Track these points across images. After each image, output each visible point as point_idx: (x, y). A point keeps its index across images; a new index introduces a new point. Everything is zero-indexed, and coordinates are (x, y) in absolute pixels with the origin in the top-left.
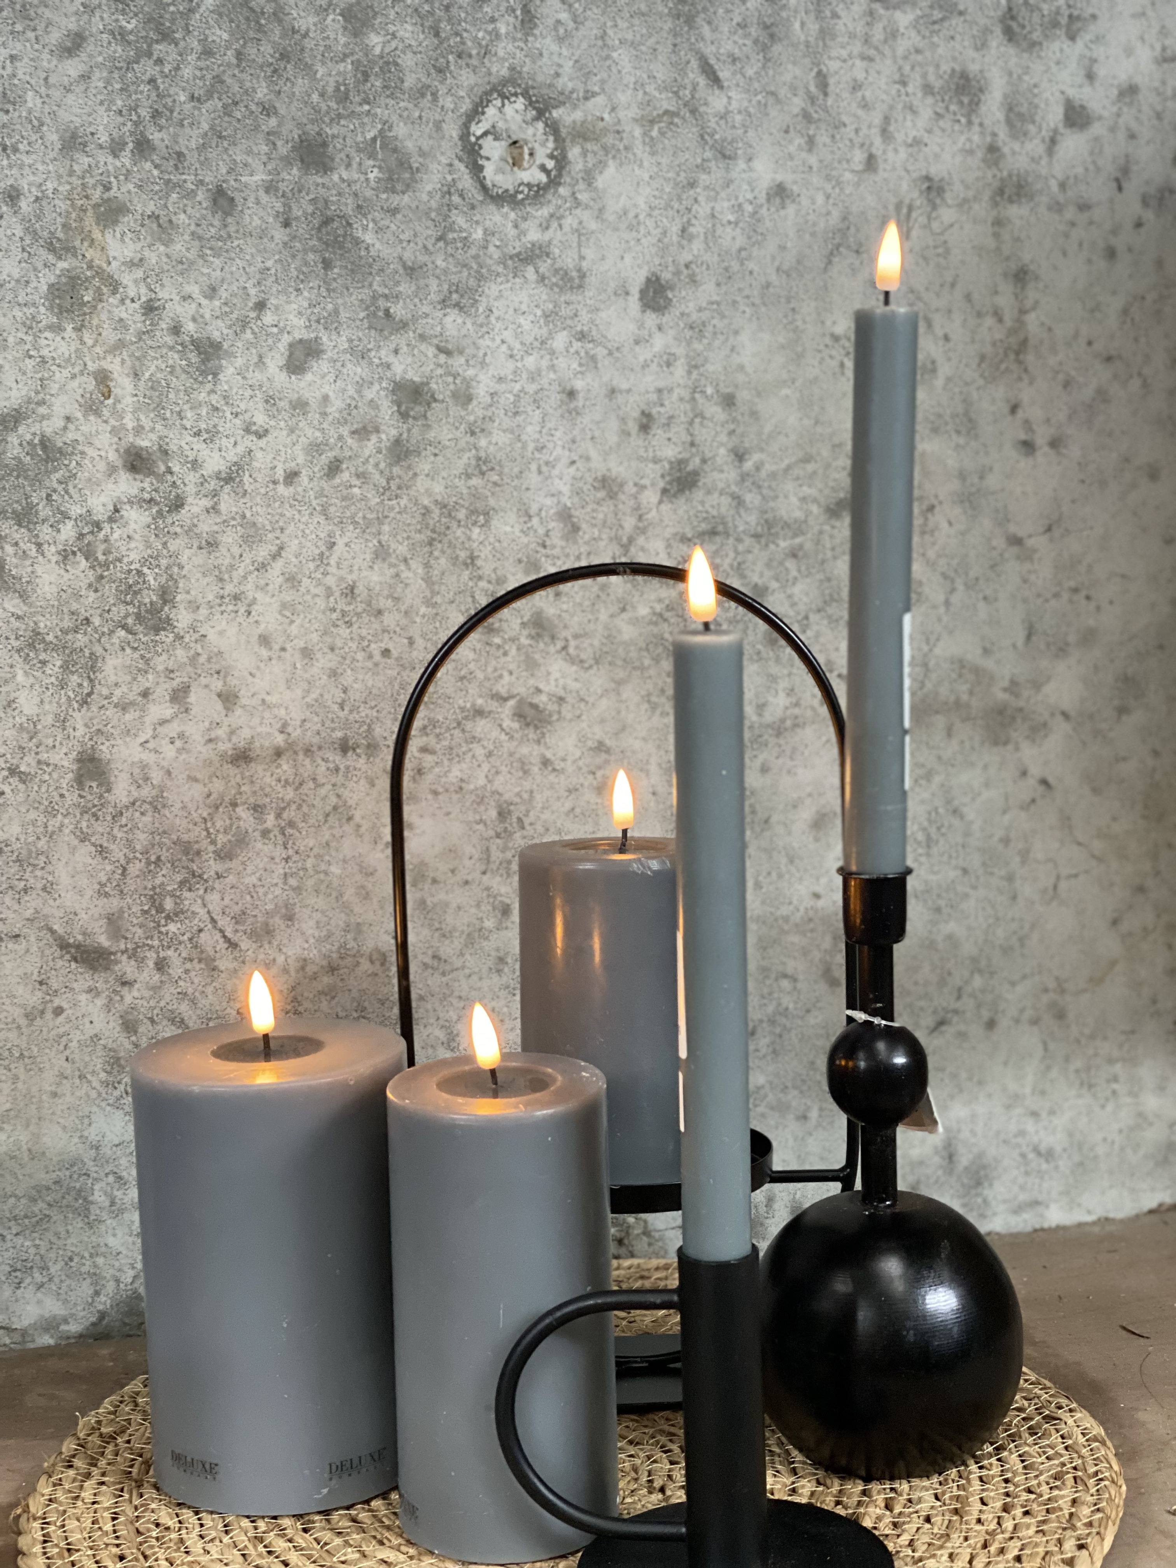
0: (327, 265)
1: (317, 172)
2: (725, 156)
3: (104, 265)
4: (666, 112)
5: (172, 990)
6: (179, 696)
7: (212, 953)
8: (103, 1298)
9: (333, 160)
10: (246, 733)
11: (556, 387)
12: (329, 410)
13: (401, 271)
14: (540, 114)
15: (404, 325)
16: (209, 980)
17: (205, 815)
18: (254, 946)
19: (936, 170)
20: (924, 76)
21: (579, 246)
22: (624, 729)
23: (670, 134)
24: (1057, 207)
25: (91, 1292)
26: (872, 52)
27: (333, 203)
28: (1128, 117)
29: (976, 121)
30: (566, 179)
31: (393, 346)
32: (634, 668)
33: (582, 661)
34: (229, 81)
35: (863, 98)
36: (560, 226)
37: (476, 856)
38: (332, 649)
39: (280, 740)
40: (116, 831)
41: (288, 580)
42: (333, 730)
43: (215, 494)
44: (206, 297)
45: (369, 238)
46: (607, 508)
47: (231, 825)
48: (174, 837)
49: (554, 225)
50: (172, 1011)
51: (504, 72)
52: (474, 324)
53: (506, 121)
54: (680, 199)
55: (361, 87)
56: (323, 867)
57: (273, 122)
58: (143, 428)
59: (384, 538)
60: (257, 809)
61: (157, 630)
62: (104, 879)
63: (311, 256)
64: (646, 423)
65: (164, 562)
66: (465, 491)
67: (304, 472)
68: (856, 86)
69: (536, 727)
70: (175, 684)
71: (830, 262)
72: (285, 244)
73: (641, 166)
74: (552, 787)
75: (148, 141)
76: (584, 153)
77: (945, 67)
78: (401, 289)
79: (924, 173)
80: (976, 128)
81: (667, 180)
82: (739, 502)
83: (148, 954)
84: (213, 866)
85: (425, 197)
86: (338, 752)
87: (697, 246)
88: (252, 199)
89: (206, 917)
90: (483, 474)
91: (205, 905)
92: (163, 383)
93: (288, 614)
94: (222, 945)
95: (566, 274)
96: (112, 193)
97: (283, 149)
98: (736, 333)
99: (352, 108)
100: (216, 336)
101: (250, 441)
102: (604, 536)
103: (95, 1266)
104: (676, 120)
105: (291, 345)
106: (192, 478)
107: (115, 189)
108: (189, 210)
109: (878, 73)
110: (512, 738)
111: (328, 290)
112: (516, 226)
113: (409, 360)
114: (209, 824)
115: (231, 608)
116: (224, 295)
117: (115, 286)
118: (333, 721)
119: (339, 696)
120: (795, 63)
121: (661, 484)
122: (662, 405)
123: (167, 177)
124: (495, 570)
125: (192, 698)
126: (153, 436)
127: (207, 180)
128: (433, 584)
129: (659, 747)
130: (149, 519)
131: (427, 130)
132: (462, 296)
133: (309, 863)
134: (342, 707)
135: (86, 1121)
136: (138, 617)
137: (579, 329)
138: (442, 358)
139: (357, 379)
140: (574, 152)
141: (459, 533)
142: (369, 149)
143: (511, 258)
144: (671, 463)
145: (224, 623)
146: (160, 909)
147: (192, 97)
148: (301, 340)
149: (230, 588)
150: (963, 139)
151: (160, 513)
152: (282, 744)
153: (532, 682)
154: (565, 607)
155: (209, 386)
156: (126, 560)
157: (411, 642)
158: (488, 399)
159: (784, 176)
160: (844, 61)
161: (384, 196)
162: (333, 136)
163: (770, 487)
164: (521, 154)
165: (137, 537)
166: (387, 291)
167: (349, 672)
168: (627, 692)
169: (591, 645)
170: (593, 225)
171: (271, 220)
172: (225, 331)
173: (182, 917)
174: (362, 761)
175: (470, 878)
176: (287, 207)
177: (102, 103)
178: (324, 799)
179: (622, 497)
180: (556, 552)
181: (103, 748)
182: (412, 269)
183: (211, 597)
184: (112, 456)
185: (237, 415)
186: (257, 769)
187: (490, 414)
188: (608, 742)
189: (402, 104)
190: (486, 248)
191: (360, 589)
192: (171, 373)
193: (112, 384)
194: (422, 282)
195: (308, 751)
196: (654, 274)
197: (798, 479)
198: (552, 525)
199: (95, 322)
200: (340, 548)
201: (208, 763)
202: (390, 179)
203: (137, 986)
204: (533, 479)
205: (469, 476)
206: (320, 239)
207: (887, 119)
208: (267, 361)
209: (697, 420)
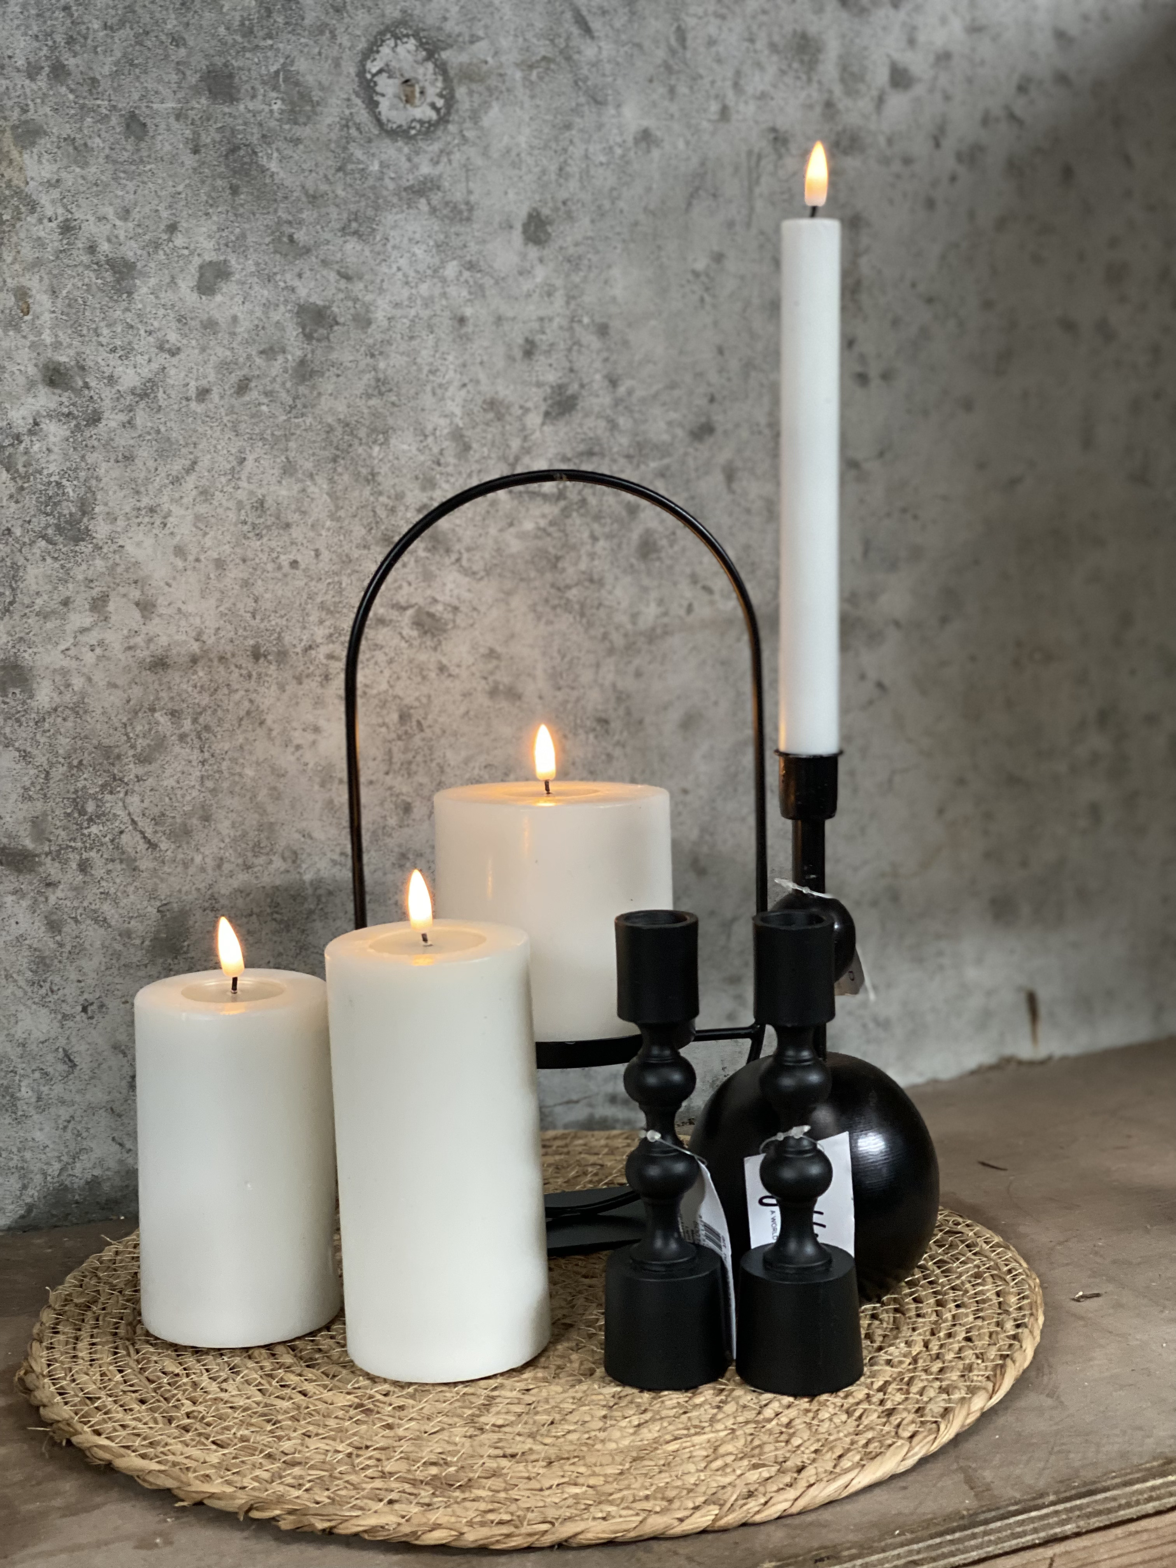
0: (235, 191)
1: (225, 102)
2: (597, 102)
3: (22, 185)
4: (544, 58)
5: (95, 890)
6: (99, 604)
7: (133, 854)
8: (30, 1191)
9: (239, 91)
10: (163, 640)
11: (447, 313)
12: (238, 330)
13: (304, 199)
14: (430, 56)
15: (308, 251)
16: (130, 880)
17: (125, 720)
18: (173, 846)
19: (782, 123)
20: (770, 35)
21: (467, 180)
22: (512, 636)
23: (547, 79)
24: (885, 161)
25: (20, 1185)
26: (724, 11)
27: (240, 132)
28: (943, 80)
29: (815, 78)
30: (454, 117)
31: (297, 270)
32: (522, 580)
33: (474, 573)
34: (140, 11)
35: (718, 53)
36: (450, 161)
37: (380, 758)
38: (244, 561)
39: (195, 647)
40: (38, 736)
41: (201, 493)
42: (245, 638)
43: (130, 409)
44: (120, 219)
45: (273, 166)
46: (494, 430)
47: (150, 730)
48: (95, 742)
49: (444, 159)
50: (95, 911)
51: (397, 14)
52: (371, 251)
53: (399, 61)
54: (556, 139)
55: (265, 22)
56: (238, 769)
57: (183, 51)
58: (61, 344)
59: (291, 455)
60: (174, 714)
61: (77, 540)
62: (28, 784)
63: (219, 182)
64: (530, 350)
65: (82, 474)
66: (366, 411)
67: (214, 388)
68: (711, 42)
69: (433, 635)
70: (95, 593)
71: (689, 204)
72: (195, 169)
73: (522, 108)
74: (448, 691)
75: (64, 66)
76: (471, 93)
77: (788, 28)
78: (304, 216)
79: (771, 124)
80: (815, 85)
81: (544, 121)
82: (613, 426)
83: (71, 856)
84: (133, 770)
85: (325, 130)
86: (251, 659)
87: (573, 185)
88: (163, 126)
89: (126, 819)
90: (381, 394)
91: (125, 807)
92: (80, 301)
93: (200, 525)
94: (142, 846)
95: (455, 207)
96: (30, 115)
97: (193, 79)
98: (609, 267)
99: (256, 41)
100: (130, 256)
101: (163, 359)
102: (493, 455)
103: (24, 1160)
104: (552, 66)
105: (201, 267)
106: (108, 393)
107: (32, 111)
108: (103, 134)
109: (730, 30)
110: (411, 646)
111: (236, 215)
112: (409, 160)
113: (312, 284)
114: (129, 729)
115: (147, 519)
116: (137, 217)
117: (33, 207)
118: (245, 629)
119: (251, 604)
120: (657, 18)
121: (544, 407)
122: (544, 333)
123: (81, 101)
124: (394, 486)
125: (111, 607)
126: (72, 352)
127: (120, 106)
128: (337, 498)
129: (544, 654)
130: (68, 433)
131: (327, 66)
132: (360, 225)
133: (225, 765)
134: (254, 617)
135: (13, 1020)
136: (59, 528)
137: (468, 258)
138: (343, 284)
139: (264, 301)
140: (461, 92)
141: (360, 450)
142: (272, 83)
143: (405, 189)
144: (552, 387)
145: (141, 535)
146: (82, 812)
147: (105, 26)
148: (211, 262)
149: (145, 501)
150: (803, 95)
151: (77, 426)
152: (198, 651)
153: (429, 592)
154: (458, 522)
155: (125, 304)
156: (45, 472)
157: (317, 553)
158: (385, 323)
159: (648, 123)
160: (700, 18)
161: (287, 127)
162: (240, 69)
163: (640, 411)
164: (413, 92)
165: (56, 449)
166: (290, 218)
167: (260, 582)
168: (516, 602)
169: (482, 558)
170: (479, 161)
171: (181, 146)
172: (139, 252)
173: (104, 819)
174: (273, 667)
175: (374, 778)
176: (197, 135)
177: (18, 27)
178: (238, 704)
179: (508, 418)
180: (450, 469)
181: (26, 655)
182: (314, 197)
183: (127, 509)
184: (31, 370)
185: (150, 333)
186: (174, 677)
187: (387, 337)
188: (499, 649)
189: (303, 40)
190: (381, 179)
191: (269, 502)
192: (88, 291)
193: (30, 301)
194: (323, 211)
195: (222, 659)
196: (535, 209)
197: (664, 404)
198: (446, 444)
199: (14, 239)
200: (250, 464)
201: (127, 669)
202: (292, 111)
203: (61, 887)
204: (427, 400)
205: (369, 396)
206: (227, 166)
207: (738, 73)
208: (180, 282)
209: (576, 348)
